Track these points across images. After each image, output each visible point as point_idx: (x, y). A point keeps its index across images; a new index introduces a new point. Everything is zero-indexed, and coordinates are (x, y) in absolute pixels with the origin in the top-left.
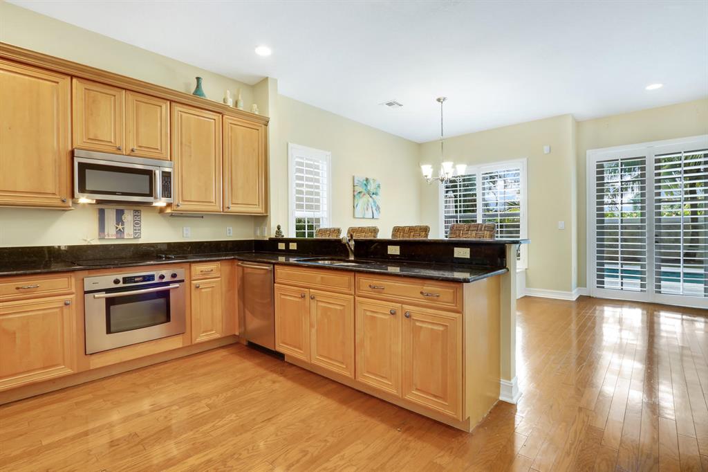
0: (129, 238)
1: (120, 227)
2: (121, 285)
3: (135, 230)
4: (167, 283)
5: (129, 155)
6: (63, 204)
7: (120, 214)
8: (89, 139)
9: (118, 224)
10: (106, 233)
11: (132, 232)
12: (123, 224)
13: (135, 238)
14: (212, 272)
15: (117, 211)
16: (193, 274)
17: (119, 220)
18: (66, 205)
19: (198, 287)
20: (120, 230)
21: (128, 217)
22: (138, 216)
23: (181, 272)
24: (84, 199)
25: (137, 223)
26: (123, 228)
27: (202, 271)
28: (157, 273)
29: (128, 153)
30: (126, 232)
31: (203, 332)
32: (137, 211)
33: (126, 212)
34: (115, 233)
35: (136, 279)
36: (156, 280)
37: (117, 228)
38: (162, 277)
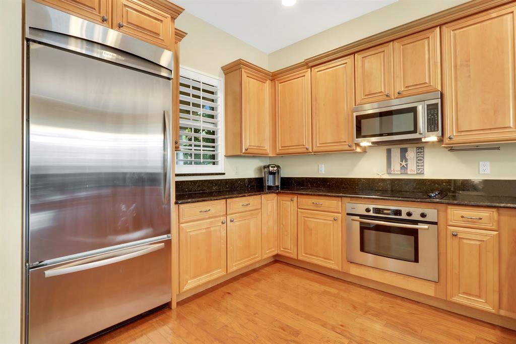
0: (412, 173)
1: (404, 163)
2: (371, 213)
3: (418, 166)
4: (416, 222)
5: (397, 98)
6: (350, 148)
7: (404, 151)
8: (366, 95)
9: (402, 161)
10: (392, 169)
11: (414, 168)
12: (406, 161)
13: (417, 174)
14: (480, 221)
15: (401, 149)
16: (449, 217)
17: (403, 157)
18: (352, 148)
19: (456, 235)
20: (403, 166)
21: (411, 154)
22: (420, 152)
23: (432, 213)
24: (365, 143)
25: (420, 160)
26: (407, 165)
27: (462, 217)
28: (405, 209)
29: (396, 96)
30: (409, 168)
31: (464, 293)
32: (420, 148)
33: (409, 149)
34: (400, 169)
35: (385, 211)
36: (404, 216)
37: (401, 164)
38: (409, 214)
